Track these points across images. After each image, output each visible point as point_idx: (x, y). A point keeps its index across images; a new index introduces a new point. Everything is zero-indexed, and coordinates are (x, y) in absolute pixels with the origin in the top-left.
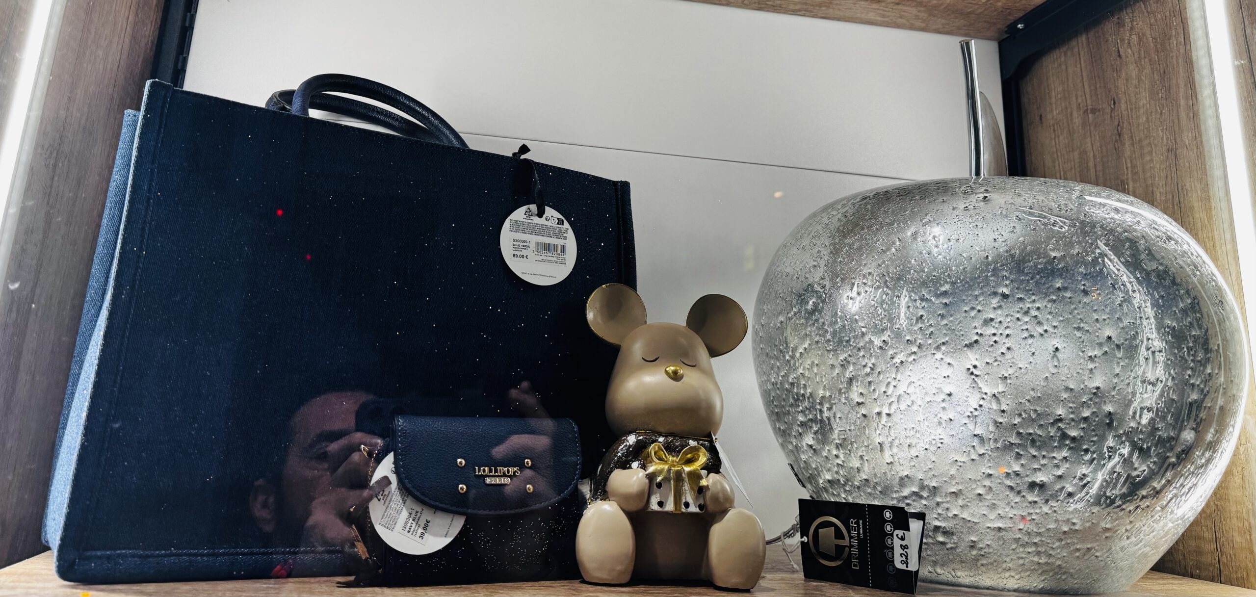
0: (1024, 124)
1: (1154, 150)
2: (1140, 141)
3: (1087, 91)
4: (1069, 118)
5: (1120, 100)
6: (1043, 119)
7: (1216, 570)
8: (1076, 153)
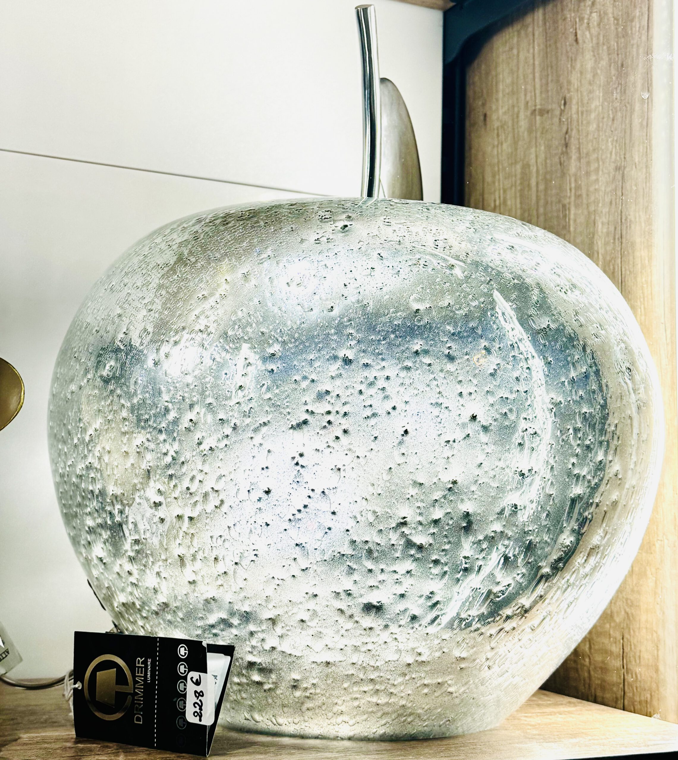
0: (467, 124)
1: (601, 167)
2: (587, 154)
3: (538, 86)
4: (516, 120)
5: (571, 98)
6: (488, 119)
7: (620, 691)
8: (519, 167)
